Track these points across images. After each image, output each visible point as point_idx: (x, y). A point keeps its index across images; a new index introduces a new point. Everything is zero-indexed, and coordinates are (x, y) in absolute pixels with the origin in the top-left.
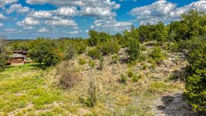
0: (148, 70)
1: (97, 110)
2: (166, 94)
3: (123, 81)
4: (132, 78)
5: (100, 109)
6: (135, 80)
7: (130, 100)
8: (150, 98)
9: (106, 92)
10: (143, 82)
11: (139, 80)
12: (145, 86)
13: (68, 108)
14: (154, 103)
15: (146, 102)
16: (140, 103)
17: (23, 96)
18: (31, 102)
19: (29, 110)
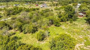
17: (81, 39)
18: (84, 42)
19: (83, 46)
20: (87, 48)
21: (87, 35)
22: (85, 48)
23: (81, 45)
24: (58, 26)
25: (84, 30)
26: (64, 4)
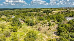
1: (46, 34)
2: (55, 31)
3: (49, 29)
12: (52, 30)
14: (53, 33)
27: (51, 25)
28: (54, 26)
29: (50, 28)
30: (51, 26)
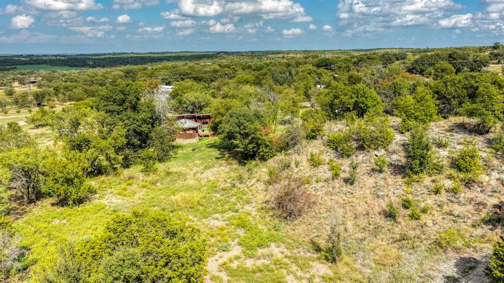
0: (443, 197)
1: (342, 269)
2: (468, 253)
3: (390, 215)
4: (409, 212)
5: (346, 269)
6: (413, 217)
7: (399, 258)
8: (436, 257)
9: (360, 236)
10: (430, 223)
11: (423, 216)
12: (432, 231)
13: (295, 260)
14: (442, 268)
15: (427, 265)
16: (416, 266)
17: (222, 229)
18: (236, 241)
19: (237, 258)
20: (259, 258)
21: (239, 206)
22: (249, 263)
23: (226, 256)
24: (80, 201)
25: (223, 190)
26: (86, 91)
27: (439, 169)
28: (468, 184)
29: (406, 205)
30: (427, 180)
